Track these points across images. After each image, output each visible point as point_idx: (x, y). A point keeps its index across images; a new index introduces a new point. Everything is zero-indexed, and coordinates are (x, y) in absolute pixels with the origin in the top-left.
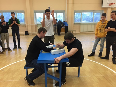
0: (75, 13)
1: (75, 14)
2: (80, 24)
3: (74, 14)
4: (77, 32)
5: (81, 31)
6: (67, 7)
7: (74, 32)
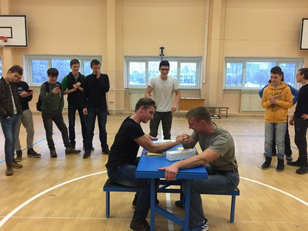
0: (226, 62)
1: (228, 64)
2: (240, 92)
3: (224, 65)
4: (230, 112)
5: (244, 108)
6: (206, 47)
7: (223, 112)
